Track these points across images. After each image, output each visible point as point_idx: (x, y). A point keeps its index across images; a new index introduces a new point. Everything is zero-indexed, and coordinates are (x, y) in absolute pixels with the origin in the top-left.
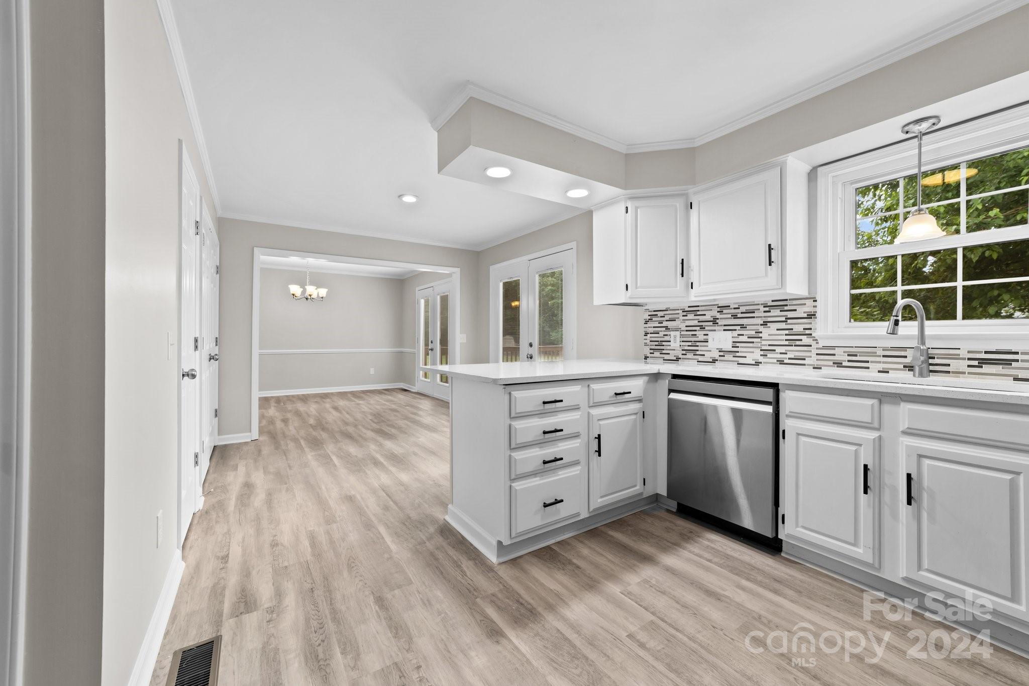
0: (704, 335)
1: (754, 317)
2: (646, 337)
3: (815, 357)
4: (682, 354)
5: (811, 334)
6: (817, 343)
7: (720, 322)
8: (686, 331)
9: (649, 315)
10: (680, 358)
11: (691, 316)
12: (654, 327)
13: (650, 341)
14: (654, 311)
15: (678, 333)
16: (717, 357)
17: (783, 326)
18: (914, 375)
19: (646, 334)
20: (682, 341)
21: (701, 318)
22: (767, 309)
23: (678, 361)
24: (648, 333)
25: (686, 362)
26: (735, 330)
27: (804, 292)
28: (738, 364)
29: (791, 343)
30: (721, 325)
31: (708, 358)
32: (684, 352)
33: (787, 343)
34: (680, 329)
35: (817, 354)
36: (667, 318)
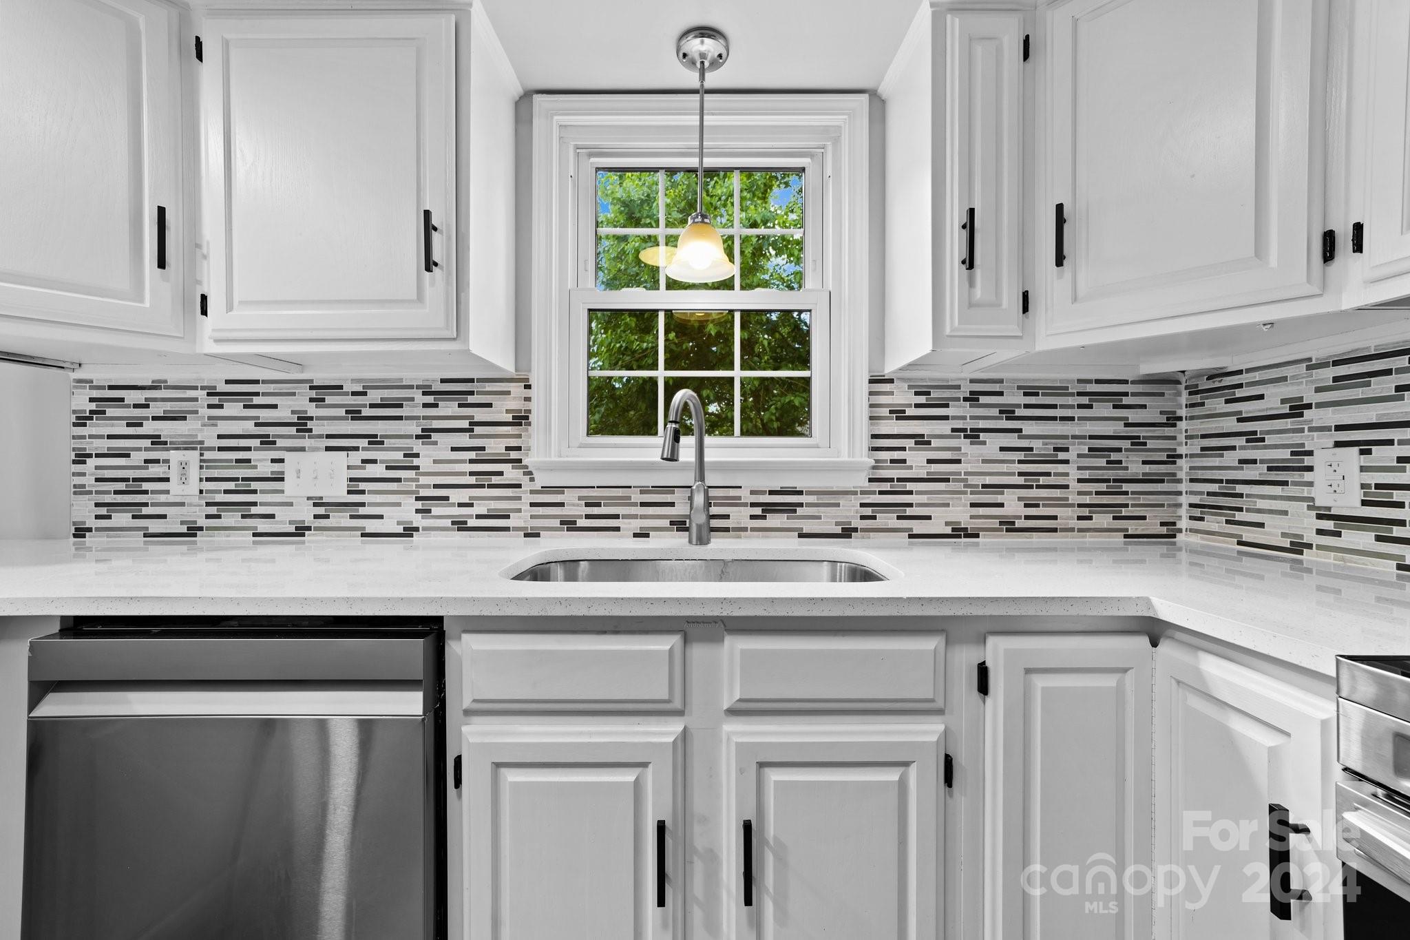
0: (273, 461)
1: (400, 418)
2: (81, 468)
3: (528, 511)
4: (208, 517)
5: (520, 461)
6: (532, 480)
7: (317, 427)
8: (220, 449)
9: (92, 400)
10: (199, 529)
11: (233, 409)
12: (110, 437)
13: (97, 480)
14: (111, 388)
15: (193, 456)
16: (308, 520)
17: (464, 440)
18: (690, 542)
19: (82, 458)
20: (208, 480)
21: (265, 415)
22: (430, 399)
23: (195, 535)
24: (90, 456)
25: (220, 537)
26: (356, 449)
27: (507, 365)
28: (363, 535)
29: (483, 480)
30: (320, 436)
31: (282, 522)
32: (213, 510)
33: (473, 480)
34: (202, 442)
35: (532, 505)
36: (157, 409)
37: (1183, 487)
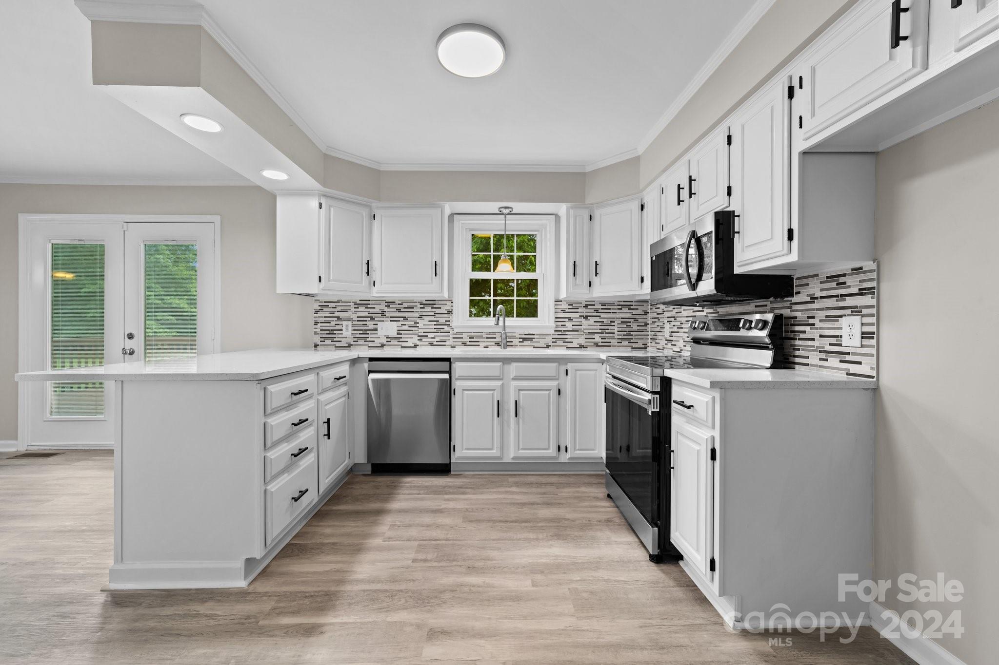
0: (374, 324)
1: (413, 312)
2: (316, 326)
3: (452, 340)
5: (449, 325)
6: (453, 330)
7: (387, 314)
8: (358, 321)
9: (319, 306)
10: (352, 345)
11: (362, 309)
12: (324, 317)
13: (321, 330)
14: (325, 302)
15: (350, 323)
16: (385, 342)
17: (432, 318)
18: (501, 348)
19: (316, 323)
20: (354, 330)
21: (371, 310)
22: (422, 306)
23: (350, 347)
24: (319, 323)
25: (358, 347)
26: (400, 321)
27: (446, 295)
28: (401, 347)
29: (438, 331)
30: (388, 317)
31: (377, 343)
32: (356, 339)
33: (435, 330)
34: (352, 319)
35: (453, 338)
36: (339, 309)
37: (649, 333)
